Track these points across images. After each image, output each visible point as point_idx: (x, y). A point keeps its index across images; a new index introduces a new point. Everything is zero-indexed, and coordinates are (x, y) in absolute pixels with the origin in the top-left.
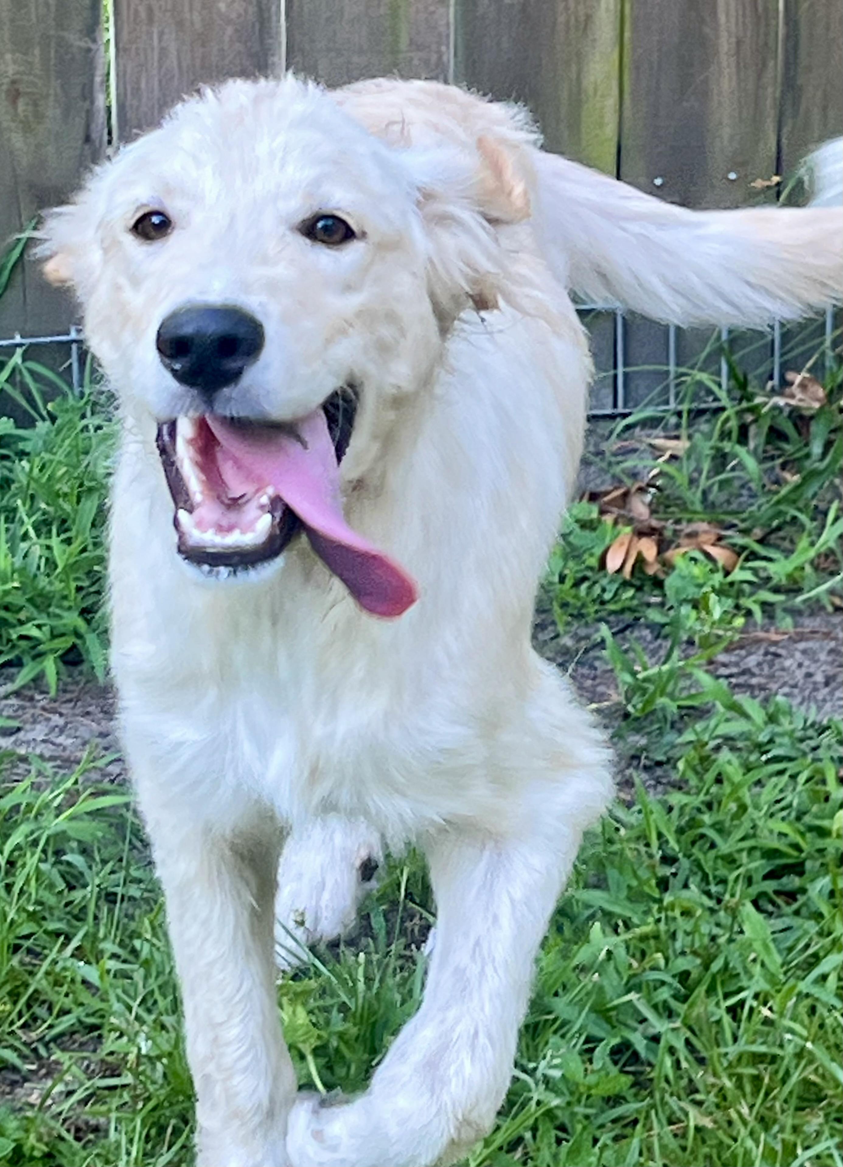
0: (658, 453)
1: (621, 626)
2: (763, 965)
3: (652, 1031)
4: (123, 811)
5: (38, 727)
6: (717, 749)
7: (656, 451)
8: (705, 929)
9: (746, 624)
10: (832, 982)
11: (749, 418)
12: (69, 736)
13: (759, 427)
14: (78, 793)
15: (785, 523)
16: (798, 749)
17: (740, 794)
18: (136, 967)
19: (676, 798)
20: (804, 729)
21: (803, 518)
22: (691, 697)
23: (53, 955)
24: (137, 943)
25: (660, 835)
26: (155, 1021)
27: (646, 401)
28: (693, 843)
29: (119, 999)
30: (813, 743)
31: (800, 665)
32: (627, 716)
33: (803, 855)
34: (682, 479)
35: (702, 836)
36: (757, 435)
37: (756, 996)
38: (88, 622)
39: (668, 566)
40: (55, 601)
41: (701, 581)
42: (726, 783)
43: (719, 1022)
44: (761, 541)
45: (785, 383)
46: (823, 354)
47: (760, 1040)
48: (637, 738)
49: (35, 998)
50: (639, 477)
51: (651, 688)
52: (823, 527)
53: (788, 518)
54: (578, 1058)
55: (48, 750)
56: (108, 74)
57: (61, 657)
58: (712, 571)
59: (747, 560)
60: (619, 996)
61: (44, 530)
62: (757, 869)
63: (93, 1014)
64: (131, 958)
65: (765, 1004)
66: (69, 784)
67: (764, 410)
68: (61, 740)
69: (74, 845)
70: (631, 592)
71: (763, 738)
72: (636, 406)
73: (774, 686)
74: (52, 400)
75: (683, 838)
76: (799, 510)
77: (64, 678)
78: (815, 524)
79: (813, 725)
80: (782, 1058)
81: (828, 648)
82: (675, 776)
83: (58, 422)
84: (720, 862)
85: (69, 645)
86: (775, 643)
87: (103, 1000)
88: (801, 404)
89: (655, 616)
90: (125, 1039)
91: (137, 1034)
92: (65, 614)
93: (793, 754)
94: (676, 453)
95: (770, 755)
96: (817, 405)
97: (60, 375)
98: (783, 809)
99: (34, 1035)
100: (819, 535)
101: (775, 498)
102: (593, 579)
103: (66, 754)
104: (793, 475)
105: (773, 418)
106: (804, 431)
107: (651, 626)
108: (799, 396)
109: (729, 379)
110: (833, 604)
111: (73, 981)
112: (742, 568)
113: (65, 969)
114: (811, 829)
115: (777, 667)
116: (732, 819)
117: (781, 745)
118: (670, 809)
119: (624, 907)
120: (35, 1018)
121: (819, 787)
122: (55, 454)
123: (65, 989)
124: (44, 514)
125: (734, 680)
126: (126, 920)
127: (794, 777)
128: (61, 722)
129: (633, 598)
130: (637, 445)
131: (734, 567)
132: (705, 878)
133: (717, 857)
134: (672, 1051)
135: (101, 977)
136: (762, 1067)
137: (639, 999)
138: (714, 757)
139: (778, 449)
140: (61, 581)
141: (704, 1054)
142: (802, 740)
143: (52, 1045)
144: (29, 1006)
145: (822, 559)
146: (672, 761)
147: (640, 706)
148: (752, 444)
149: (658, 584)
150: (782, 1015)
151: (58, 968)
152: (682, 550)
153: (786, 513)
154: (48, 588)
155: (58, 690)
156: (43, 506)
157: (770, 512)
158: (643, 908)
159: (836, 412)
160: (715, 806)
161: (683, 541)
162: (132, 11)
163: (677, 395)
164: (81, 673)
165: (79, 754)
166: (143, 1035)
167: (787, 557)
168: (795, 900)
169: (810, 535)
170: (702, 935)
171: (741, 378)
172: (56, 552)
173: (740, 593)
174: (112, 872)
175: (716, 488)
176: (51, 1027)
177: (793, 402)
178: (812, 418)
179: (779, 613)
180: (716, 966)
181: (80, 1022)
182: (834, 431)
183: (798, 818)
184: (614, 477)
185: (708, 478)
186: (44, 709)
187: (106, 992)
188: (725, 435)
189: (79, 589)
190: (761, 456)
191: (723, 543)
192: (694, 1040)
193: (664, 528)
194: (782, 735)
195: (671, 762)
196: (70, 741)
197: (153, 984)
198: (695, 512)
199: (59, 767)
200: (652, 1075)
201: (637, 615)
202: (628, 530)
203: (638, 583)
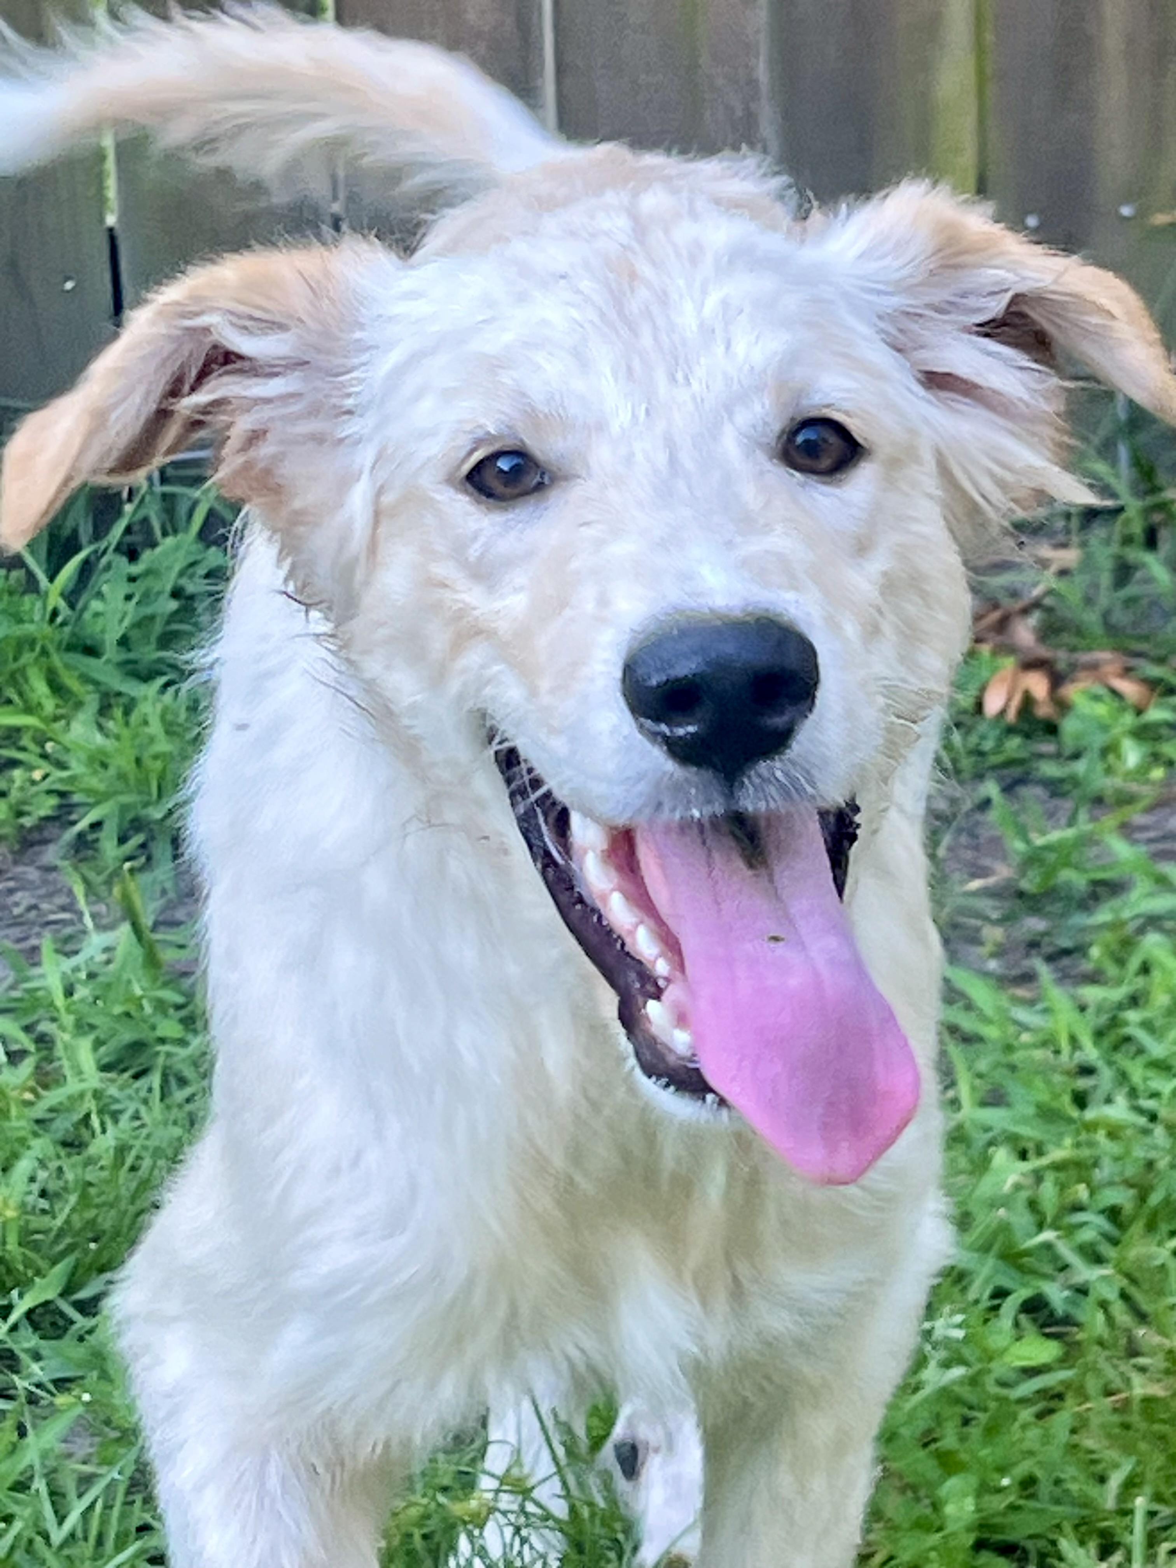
0: (1043, 566)
1: (1011, 781)
3: (1077, 1281)
6: (1140, 931)
8: (1138, 1153)
9: (1167, 777)
11: (1157, 517)
19: (1092, 993)
22: (1103, 868)
25: (1072, 1038)
28: (1118, 1046)
32: (1020, 893)
34: (1075, 597)
35: (1128, 1039)
36: (1167, 540)
39: (1063, 706)
41: (1108, 722)
42: (1154, 972)
48: (1034, 921)
50: (1021, 596)
51: (1052, 857)
58: (1120, 710)
59: (1164, 695)
60: (1030, 1236)
70: (1017, 741)
75: (1103, 1041)
82: (1087, 966)
84: (1152, 1069)
89: (1050, 769)
94: (1065, 565)
102: (968, 724)
107: (1044, 782)
109: (1130, 467)
112: (1159, 706)
118: (1082, 1009)
119: (1032, 1127)
125: (1155, 846)
129: (1020, 747)
131: (1148, 704)
132: (1133, 1093)
133: (1146, 1064)
134: (1104, 1305)
137: (1059, 1237)
138: (1137, 940)
141: (1146, 1308)
146: (1082, 948)
147: (1037, 881)
148: (1163, 550)
149: (1051, 729)
152: (1082, 686)
158: (1056, 1129)
160: (1142, 1000)
161: (1082, 674)
170: (1135, 1161)
171: (1148, 466)
173: (1158, 738)
175: (1120, 606)
180: (1156, 1198)
185: (1109, 594)
188: (1128, 540)
191: (1132, 675)
192: (1133, 1291)
193: (1056, 658)
195: (1079, 950)
198: (1094, 638)
200: (1081, 1337)
201: (1027, 768)
202: (1011, 661)
203: (1026, 728)
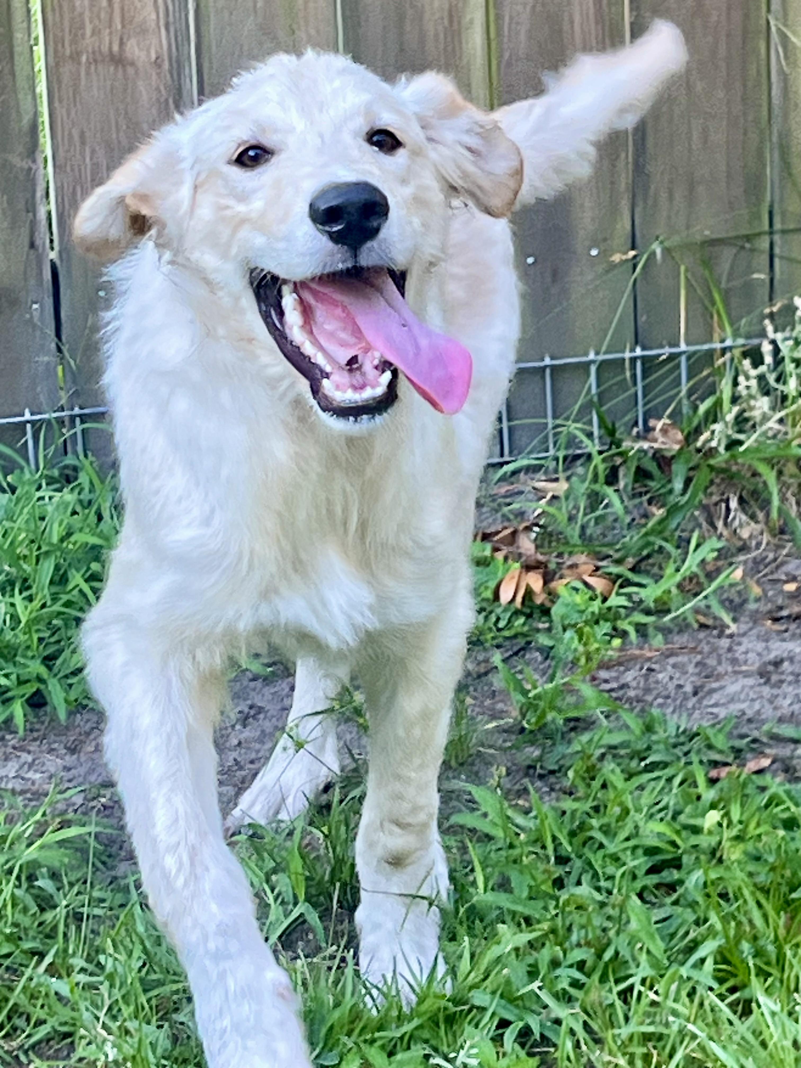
0: (540, 494)
1: (515, 649)
2: (648, 952)
3: (553, 1015)
4: (87, 837)
5: (10, 764)
6: (602, 757)
7: (539, 494)
8: (597, 921)
9: (623, 643)
10: (709, 965)
11: (618, 460)
12: (36, 771)
13: (628, 469)
14: (46, 824)
15: (654, 551)
16: (673, 754)
17: (623, 798)
18: (101, 978)
19: (568, 804)
20: (677, 736)
21: (668, 547)
22: (577, 709)
23: (28, 972)
24: (102, 958)
25: (554, 838)
26: (119, 1028)
27: (529, 449)
28: (584, 844)
29: (87, 1009)
30: (685, 748)
31: (671, 678)
32: (522, 730)
33: (680, 851)
34: (562, 517)
35: (591, 838)
36: (625, 475)
37: (643, 982)
38: (50, 668)
39: (553, 596)
40: (20, 652)
41: (583, 607)
42: (610, 789)
43: (612, 1005)
44: (633, 570)
45: (648, 429)
46: (680, 402)
47: (648, 1021)
48: (531, 749)
49: (15, 1011)
50: (526, 516)
51: (542, 704)
52: (687, 553)
53: (656, 547)
54: (490, 1044)
55: (18, 785)
56: (48, 188)
57: (28, 701)
58: (592, 599)
59: (621, 586)
60: (524, 986)
61: (8, 589)
62: (640, 865)
63: (65, 1023)
64: (97, 971)
65: (651, 988)
66: (38, 816)
67: (631, 453)
68: (30, 775)
69: (44, 870)
70: (522, 620)
71: (641, 746)
72: (520, 453)
73: (649, 698)
74: (12, 472)
75: (575, 840)
76: (666, 540)
77: (31, 718)
78: (679, 551)
79: (684, 732)
80: (669, 1036)
81: (694, 661)
82: (567, 784)
83: (18, 492)
84: (608, 860)
85: (34, 689)
86: (649, 659)
87: (73, 1009)
88: (663, 447)
89: (544, 640)
90: (93, 1046)
91: (104, 1041)
92: (29, 663)
93: (667, 759)
94: (556, 494)
95: (648, 761)
96: (677, 447)
97: (16, 451)
98: (661, 810)
99: (14, 1044)
100: (684, 561)
101: (644, 530)
102: (489, 609)
103: (34, 788)
104: (659, 508)
105: (639, 459)
106: (666, 468)
107: (540, 649)
108: (661, 439)
109: (600, 427)
110: (697, 621)
111: (47, 995)
112: (618, 594)
113: (39, 985)
114: (686, 827)
115: (651, 680)
116: (617, 821)
117: (658, 751)
118: (563, 815)
119: (525, 906)
120: (15, 1029)
121: (692, 790)
122: (15, 522)
123: (40, 1002)
124: (8, 574)
125: (614, 695)
126: (92, 936)
127: (670, 780)
128: (30, 758)
129: (524, 624)
130: (521, 488)
131: (610, 594)
132: (595, 876)
133: (604, 857)
134: (572, 1032)
135: (72, 991)
136: (650, 1045)
137: (540, 988)
138: (598, 766)
139: (646, 486)
140: (25, 633)
141: (601, 1035)
142: (675, 746)
143: (30, 1053)
144: (9, 1018)
145: (687, 581)
146: (563, 770)
147: (533, 720)
148: (622, 484)
149: (546, 612)
150: (666, 997)
151: (33, 984)
152: (565, 581)
153: (653, 544)
154: (13, 641)
155: (25, 730)
156: (6, 568)
157: (641, 543)
158: (541, 904)
159: (693, 452)
160: (602, 809)
161: (565, 572)
162: (66, 133)
163: (555, 444)
164: (45, 714)
165: (46, 787)
166: (109, 1044)
167: (656, 582)
168: (675, 891)
169: (675, 562)
170: (594, 929)
171: (610, 426)
172: (20, 608)
173: (617, 617)
174: (79, 893)
175: (592, 523)
176: (29, 1036)
177: (656, 445)
178: (673, 457)
179: (651, 631)
180: (608, 955)
181: (55, 1031)
182: (692, 469)
183: (674, 818)
184: (504, 516)
185: (585, 514)
186: (14, 748)
187: (76, 1003)
188: (597, 478)
189: (41, 640)
190: (630, 493)
191: (599, 573)
192: (591, 1023)
193: (548, 561)
194: (658, 742)
195: (561, 771)
196: (38, 776)
197: (117, 994)
198: (575, 546)
199: (30, 800)
200: (556, 1055)
201: (529, 639)
202: (517, 565)
203: (528, 611)
